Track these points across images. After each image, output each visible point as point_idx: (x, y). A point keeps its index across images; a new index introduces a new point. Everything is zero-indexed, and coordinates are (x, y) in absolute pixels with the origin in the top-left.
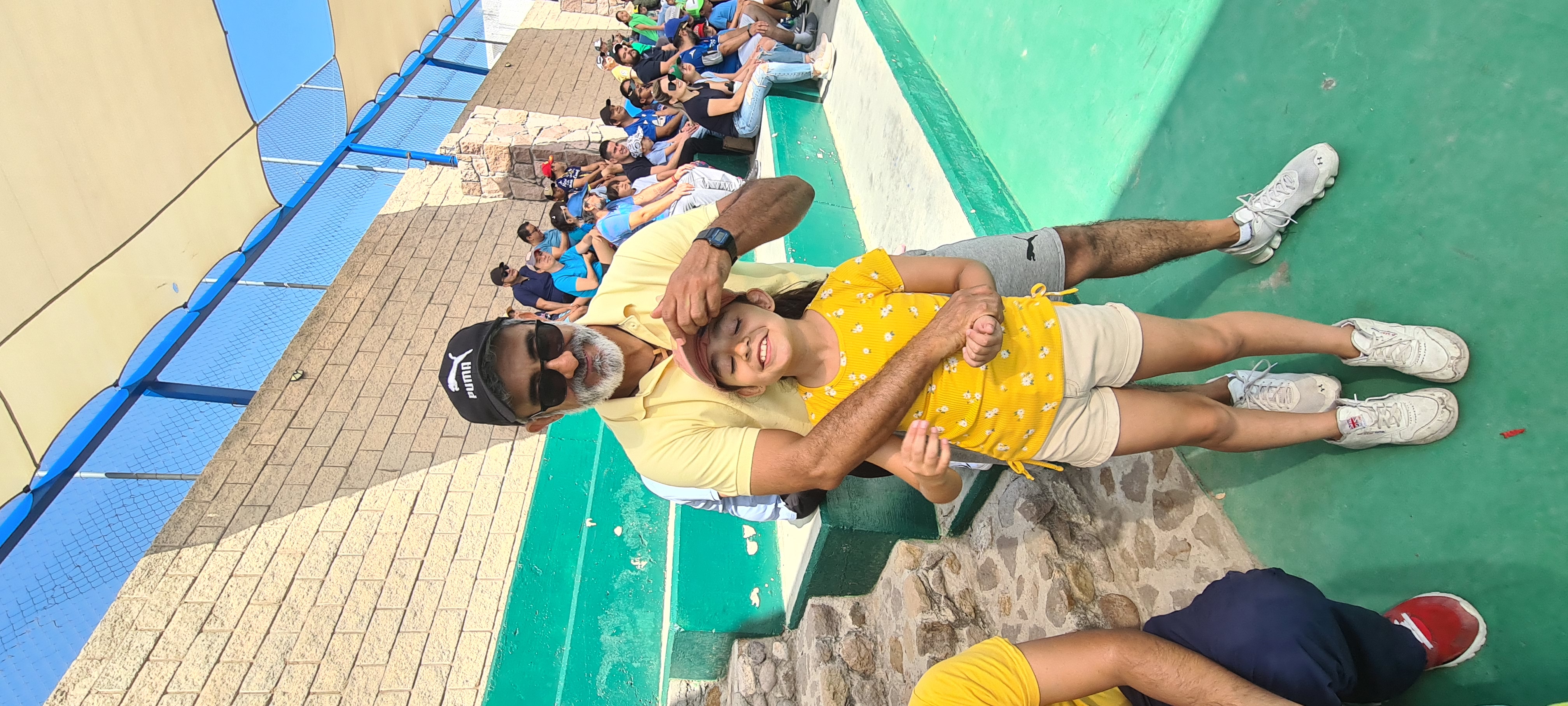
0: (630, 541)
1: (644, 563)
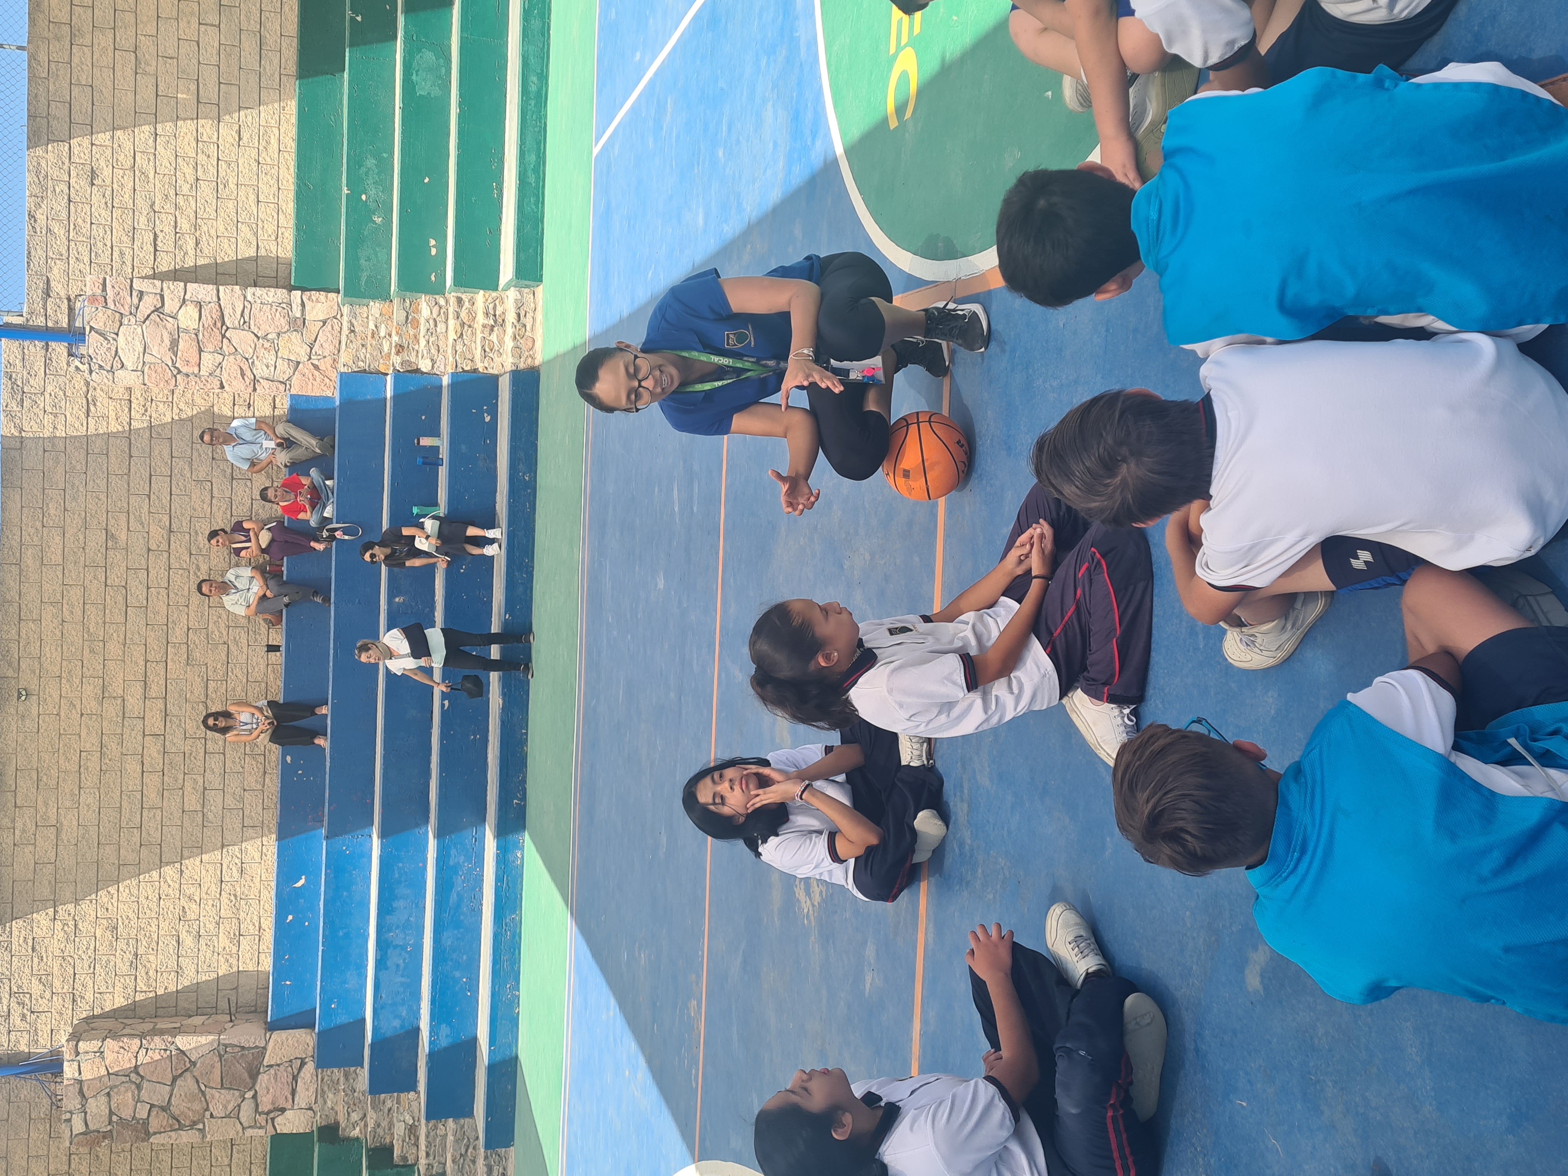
0: (372, 205)
1: (380, 219)
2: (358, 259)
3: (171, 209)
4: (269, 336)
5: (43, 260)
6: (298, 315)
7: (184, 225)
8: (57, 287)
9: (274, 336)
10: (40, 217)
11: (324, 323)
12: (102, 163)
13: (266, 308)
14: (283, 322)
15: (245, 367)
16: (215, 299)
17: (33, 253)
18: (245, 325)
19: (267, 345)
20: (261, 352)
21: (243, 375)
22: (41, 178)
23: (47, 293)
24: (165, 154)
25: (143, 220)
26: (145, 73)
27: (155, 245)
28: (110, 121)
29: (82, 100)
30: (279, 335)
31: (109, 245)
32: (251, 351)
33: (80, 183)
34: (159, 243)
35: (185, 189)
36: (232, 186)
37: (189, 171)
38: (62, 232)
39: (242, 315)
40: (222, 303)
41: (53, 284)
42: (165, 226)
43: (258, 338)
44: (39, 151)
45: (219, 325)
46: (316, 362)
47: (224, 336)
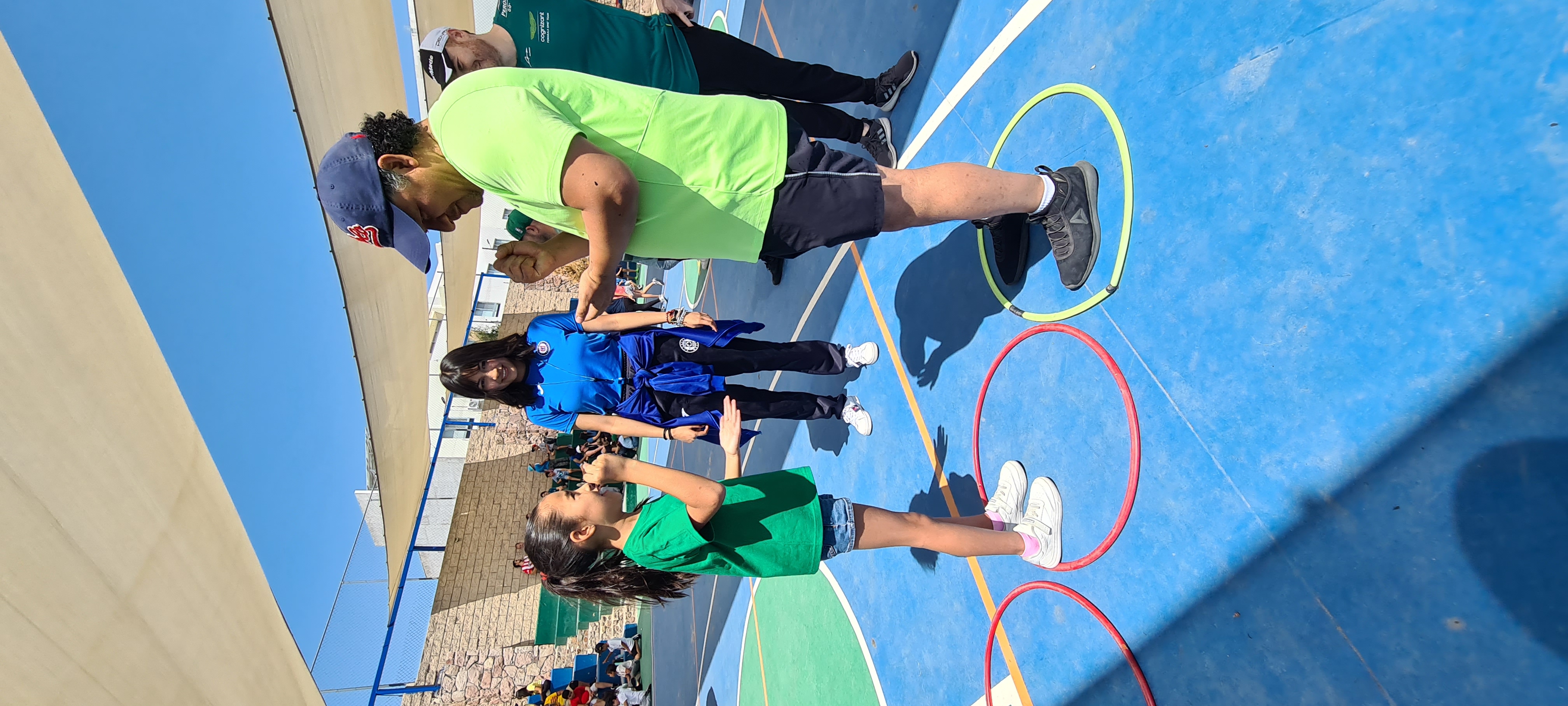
2: (563, 621)
3: (486, 628)
4: (523, 667)
5: (429, 657)
6: (536, 655)
7: (491, 634)
8: (433, 668)
9: (525, 666)
10: (431, 640)
11: (547, 657)
12: (461, 615)
13: (523, 655)
14: (530, 659)
15: (511, 682)
16: (501, 654)
17: (425, 654)
18: (513, 663)
19: (521, 670)
20: (519, 674)
21: (510, 685)
22: (434, 624)
23: (428, 671)
24: (487, 609)
25: (474, 634)
26: (484, 579)
27: (478, 643)
28: (467, 598)
29: (457, 592)
30: (527, 665)
31: (458, 647)
32: (514, 674)
33: (450, 623)
34: (480, 643)
35: (494, 620)
36: (513, 616)
37: (496, 613)
38: (439, 644)
39: (512, 659)
40: (504, 656)
41: (431, 667)
42: (483, 636)
43: (518, 668)
44: (436, 614)
45: (501, 665)
46: (542, 675)
47: (503, 670)
